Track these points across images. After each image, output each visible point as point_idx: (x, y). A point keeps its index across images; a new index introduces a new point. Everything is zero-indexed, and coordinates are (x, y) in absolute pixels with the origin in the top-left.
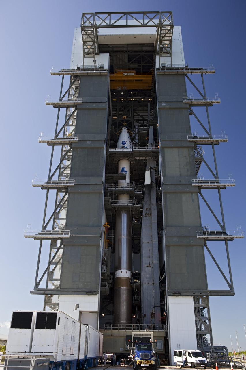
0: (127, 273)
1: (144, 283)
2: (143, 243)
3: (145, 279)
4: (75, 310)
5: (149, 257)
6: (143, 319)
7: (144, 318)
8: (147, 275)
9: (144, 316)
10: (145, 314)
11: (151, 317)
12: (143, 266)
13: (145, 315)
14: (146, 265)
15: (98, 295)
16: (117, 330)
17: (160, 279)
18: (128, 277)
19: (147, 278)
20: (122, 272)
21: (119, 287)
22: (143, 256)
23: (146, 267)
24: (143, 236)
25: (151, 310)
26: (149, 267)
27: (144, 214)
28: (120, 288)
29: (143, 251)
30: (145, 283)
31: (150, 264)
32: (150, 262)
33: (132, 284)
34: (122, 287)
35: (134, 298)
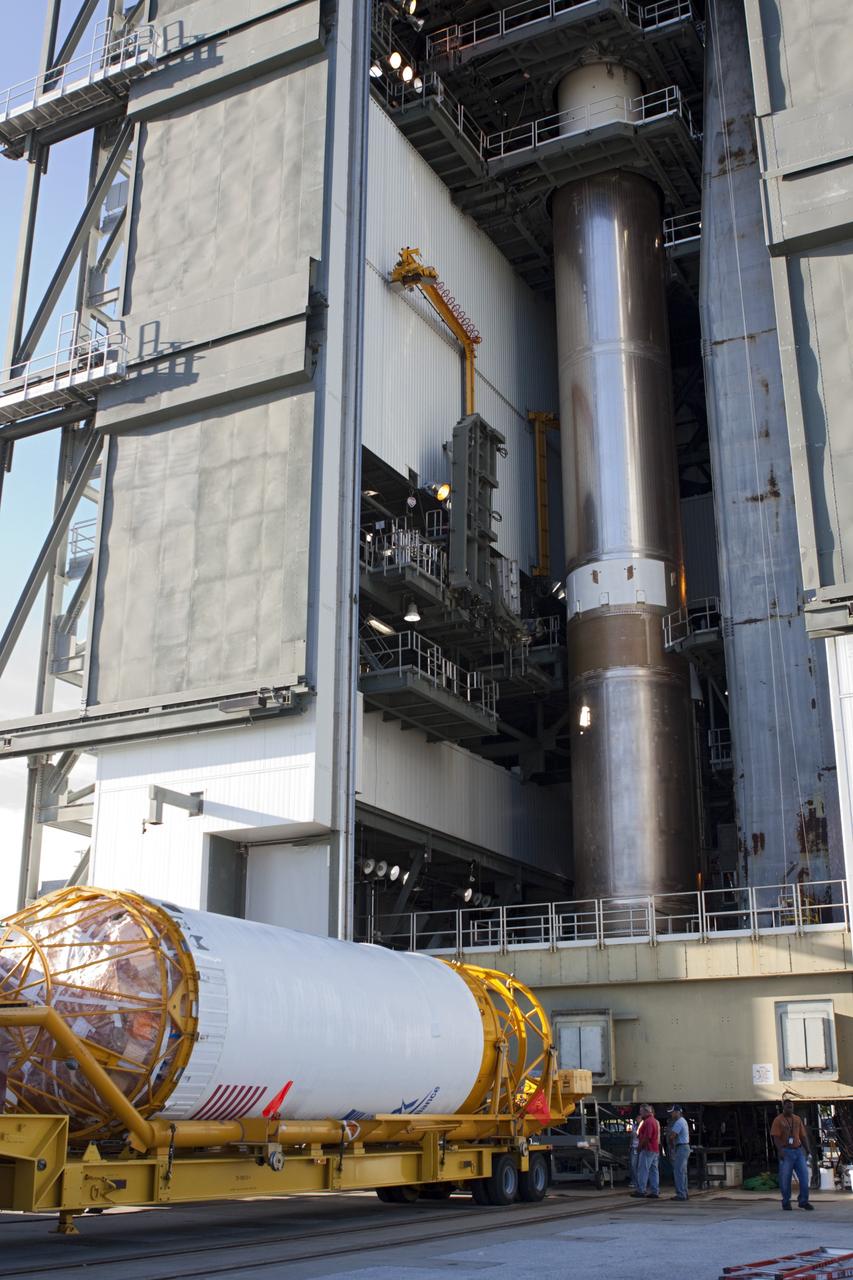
1: (738, 618)
2: (718, 348)
3: (746, 588)
4: (148, 826)
5: (767, 435)
6: (746, 868)
7: (749, 859)
9: (750, 844)
10: (756, 831)
11: (798, 848)
12: (728, 501)
13: (759, 839)
14: (749, 494)
19: (758, 580)
20: (599, 576)
22: (724, 434)
23: (750, 504)
24: (714, 308)
25: (801, 800)
26: (772, 500)
27: (711, 164)
29: (721, 404)
30: (745, 618)
31: (773, 482)
32: (772, 466)
33: (671, 644)
34: (609, 674)
35: (717, 741)
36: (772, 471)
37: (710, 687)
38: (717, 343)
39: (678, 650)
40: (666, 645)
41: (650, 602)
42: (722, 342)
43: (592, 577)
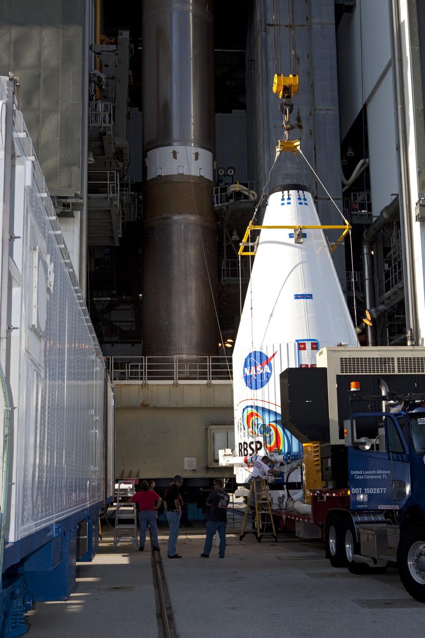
0: (197, 158)
2: (271, 29)
8: (289, 165)
15: (77, 214)
16: (171, 382)
17: (343, 185)
18: (201, 177)
20: (178, 156)
21: (165, 215)
26: (297, 130)
28: (168, 218)
31: (299, 119)
32: (299, 109)
33: (220, 205)
34: (176, 218)
35: (228, 266)
36: (299, 113)
37: (225, 234)
38: (269, 25)
39: (225, 209)
40: (216, 205)
41: (206, 177)
42: (272, 25)
43: (172, 155)
